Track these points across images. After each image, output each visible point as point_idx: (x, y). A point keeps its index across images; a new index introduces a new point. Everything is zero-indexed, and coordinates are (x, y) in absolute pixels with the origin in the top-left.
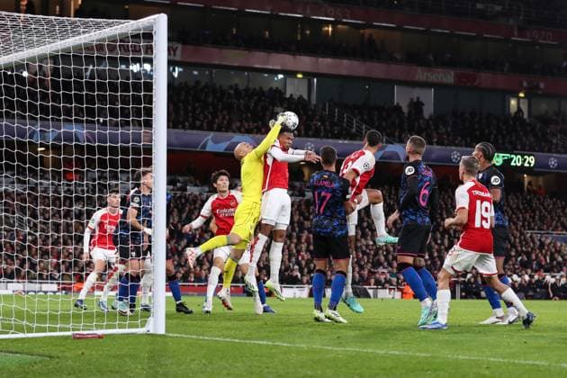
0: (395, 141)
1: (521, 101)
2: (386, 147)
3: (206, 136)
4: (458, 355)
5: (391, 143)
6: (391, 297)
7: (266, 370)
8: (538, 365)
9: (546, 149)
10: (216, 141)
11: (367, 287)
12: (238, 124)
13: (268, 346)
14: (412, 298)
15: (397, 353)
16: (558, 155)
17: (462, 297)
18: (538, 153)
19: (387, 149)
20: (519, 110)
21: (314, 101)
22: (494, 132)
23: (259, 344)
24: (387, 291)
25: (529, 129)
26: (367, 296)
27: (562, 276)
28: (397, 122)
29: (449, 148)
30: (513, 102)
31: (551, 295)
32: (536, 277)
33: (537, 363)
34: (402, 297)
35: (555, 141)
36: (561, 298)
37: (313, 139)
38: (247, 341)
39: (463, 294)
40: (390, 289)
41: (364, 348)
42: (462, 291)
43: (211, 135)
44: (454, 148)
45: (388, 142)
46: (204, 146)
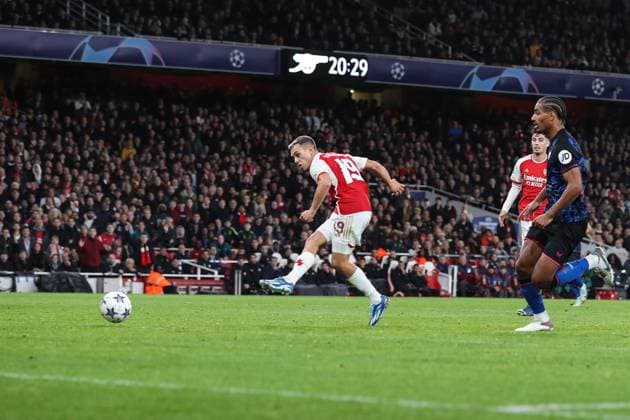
0: (136, 31)
2: (121, 40)
4: (231, 385)
5: (132, 35)
6: (126, 289)
8: (360, 404)
9: (387, 47)
11: (87, 274)
14: (162, 293)
15: (127, 383)
16: (406, 58)
17: (245, 292)
18: (372, 55)
19: (123, 45)
22: (302, 16)
24: (120, 280)
25: (360, 14)
26: (87, 289)
27: (409, 258)
29: (227, 44)
31: (392, 288)
32: (368, 258)
33: (359, 399)
34: (145, 292)
35: (401, 35)
36: (408, 294)
39: (247, 286)
40: (124, 277)
41: (73, 375)
42: (244, 281)
44: (234, 44)
45: (125, 33)
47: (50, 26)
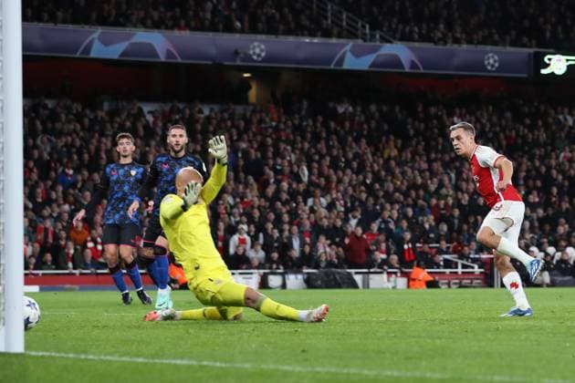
0: (395, 38)
2: (380, 47)
3: (91, 33)
4: (494, 374)
5: (390, 42)
6: (390, 285)
10: (106, 42)
11: (353, 271)
12: (142, 14)
13: (189, 367)
15: (396, 373)
22: (553, 20)
23: (175, 365)
24: (385, 276)
26: (354, 285)
28: (397, 8)
29: (481, 47)
34: (409, 286)
37: (263, 37)
38: (157, 361)
40: (389, 274)
41: (346, 366)
43: (98, 32)
44: (488, 48)
45: (384, 40)
46: (87, 50)
47: (312, 35)
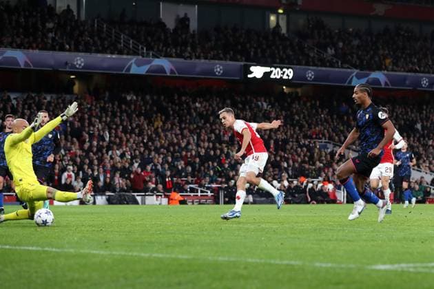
0: (161, 56)
1: (281, 17)
2: (152, 61)
4: (219, 256)
5: (158, 58)
6: (158, 203)
7: (35, 275)
8: (292, 265)
9: (304, 62)
11: (136, 194)
12: (10, 39)
13: (37, 251)
15: (161, 256)
16: (315, 68)
17: (226, 203)
18: (295, 66)
19: (154, 63)
20: (278, 25)
21: (83, 17)
22: (255, 45)
23: (28, 250)
24: (155, 197)
25: (288, 43)
26: (136, 202)
27: (319, 182)
28: (163, 37)
29: (212, 61)
30: (273, 18)
31: (309, 199)
32: (295, 182)
33: (293, 262)
34: (169, 203)
35: (312, 55)
36: (319, 202)
37: (83, 54)
38: (17, 248)
39: (227, 199)
40: (157, 196)
41: (130, 251)
42: (225, 197)
44: (217, 61)
45: (155, 56)
47: (112, 53)
